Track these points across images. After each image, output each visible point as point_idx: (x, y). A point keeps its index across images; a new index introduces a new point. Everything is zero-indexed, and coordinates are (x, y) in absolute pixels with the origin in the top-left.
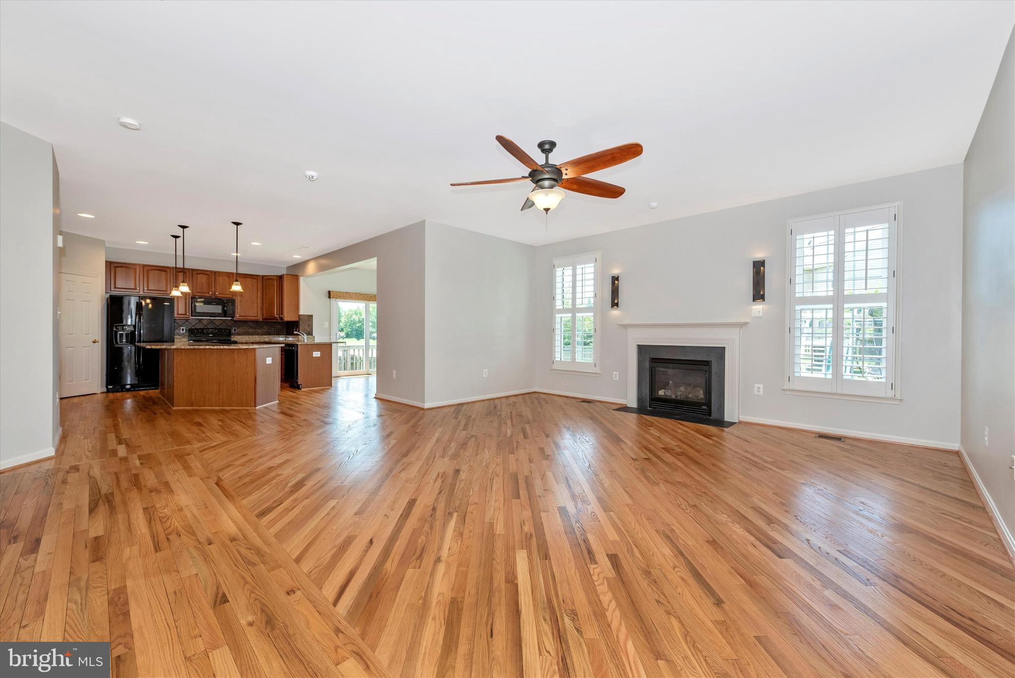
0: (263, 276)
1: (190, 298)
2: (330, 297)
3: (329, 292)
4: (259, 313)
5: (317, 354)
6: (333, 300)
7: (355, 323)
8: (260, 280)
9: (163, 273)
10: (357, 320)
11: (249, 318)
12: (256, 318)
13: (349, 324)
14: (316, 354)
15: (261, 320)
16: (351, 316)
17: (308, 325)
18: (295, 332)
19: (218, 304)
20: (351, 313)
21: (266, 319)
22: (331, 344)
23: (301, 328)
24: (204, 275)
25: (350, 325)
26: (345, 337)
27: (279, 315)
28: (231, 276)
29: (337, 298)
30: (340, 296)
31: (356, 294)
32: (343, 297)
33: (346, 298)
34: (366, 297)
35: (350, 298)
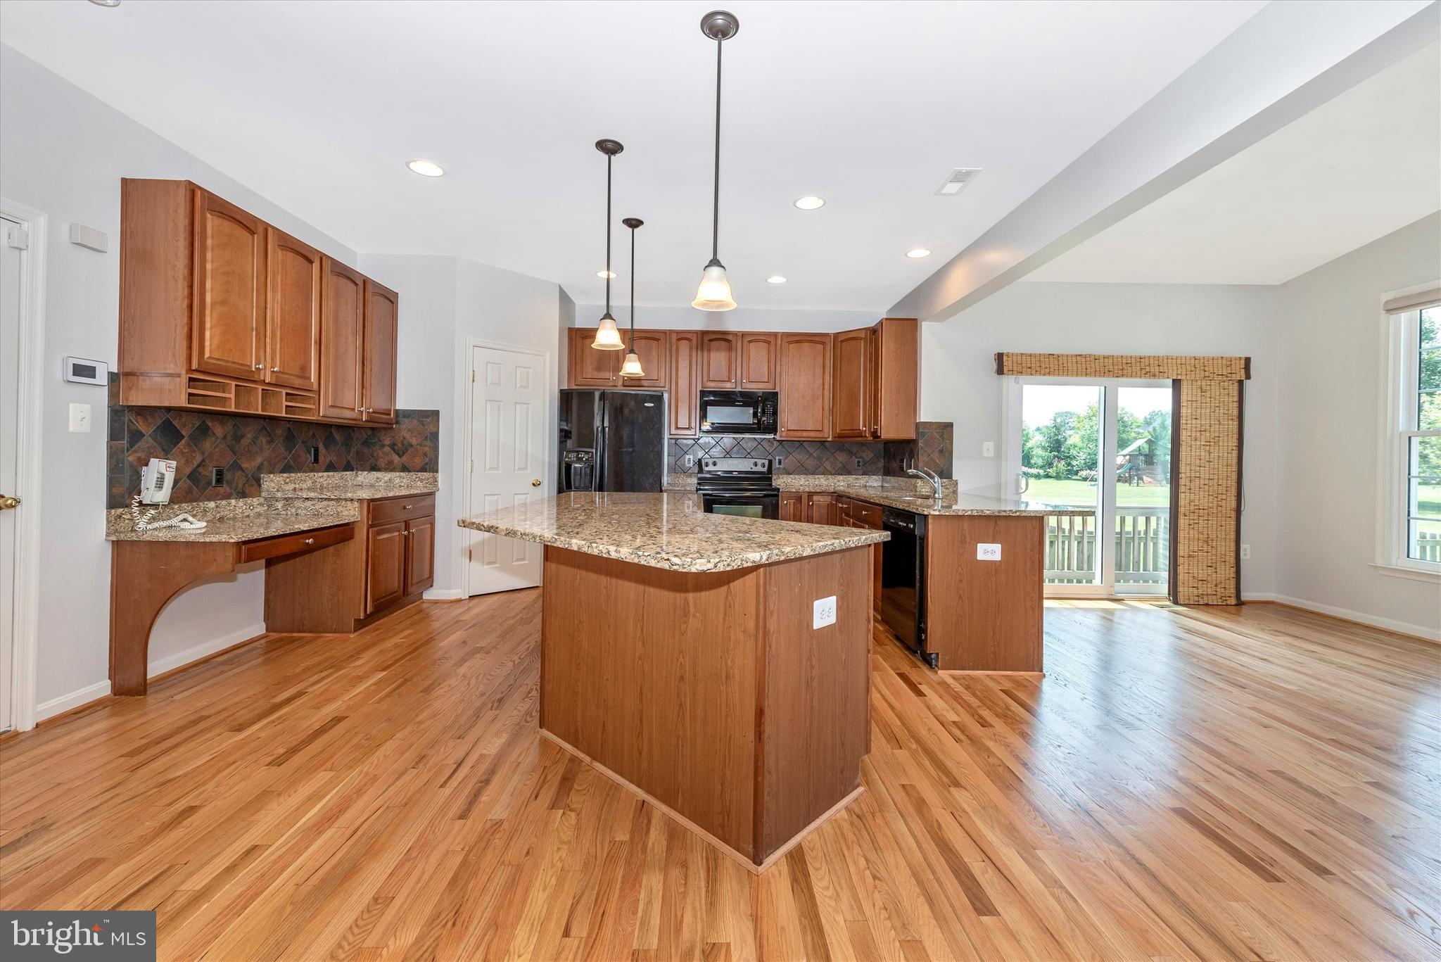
0: (836, 335)
1: (698, 393)
2: (1000, 371)
3: (1000, 357)
4: (826, 422)
5: (989, 552)
6: (1008, 381)
8: (829, 347)
9: (654, 343)
11: (805, 434)
12: (820, 435)
14: (986, 552)
15: (830, 439)
17: (941, 451)
18: (912, 471)
19: (746, 405)
21: (840, 436)
22: (1043, 517)
23: (923, 458)
24: (723, 343)
27: (870, 424)
28: (772, 340)
29: (1022, 373)
30: (1030, 368)
31: (1079, 358)
32: (1038, 369)
33: (1047, 370)
34: (1111, 367)
35: (1061, 371)
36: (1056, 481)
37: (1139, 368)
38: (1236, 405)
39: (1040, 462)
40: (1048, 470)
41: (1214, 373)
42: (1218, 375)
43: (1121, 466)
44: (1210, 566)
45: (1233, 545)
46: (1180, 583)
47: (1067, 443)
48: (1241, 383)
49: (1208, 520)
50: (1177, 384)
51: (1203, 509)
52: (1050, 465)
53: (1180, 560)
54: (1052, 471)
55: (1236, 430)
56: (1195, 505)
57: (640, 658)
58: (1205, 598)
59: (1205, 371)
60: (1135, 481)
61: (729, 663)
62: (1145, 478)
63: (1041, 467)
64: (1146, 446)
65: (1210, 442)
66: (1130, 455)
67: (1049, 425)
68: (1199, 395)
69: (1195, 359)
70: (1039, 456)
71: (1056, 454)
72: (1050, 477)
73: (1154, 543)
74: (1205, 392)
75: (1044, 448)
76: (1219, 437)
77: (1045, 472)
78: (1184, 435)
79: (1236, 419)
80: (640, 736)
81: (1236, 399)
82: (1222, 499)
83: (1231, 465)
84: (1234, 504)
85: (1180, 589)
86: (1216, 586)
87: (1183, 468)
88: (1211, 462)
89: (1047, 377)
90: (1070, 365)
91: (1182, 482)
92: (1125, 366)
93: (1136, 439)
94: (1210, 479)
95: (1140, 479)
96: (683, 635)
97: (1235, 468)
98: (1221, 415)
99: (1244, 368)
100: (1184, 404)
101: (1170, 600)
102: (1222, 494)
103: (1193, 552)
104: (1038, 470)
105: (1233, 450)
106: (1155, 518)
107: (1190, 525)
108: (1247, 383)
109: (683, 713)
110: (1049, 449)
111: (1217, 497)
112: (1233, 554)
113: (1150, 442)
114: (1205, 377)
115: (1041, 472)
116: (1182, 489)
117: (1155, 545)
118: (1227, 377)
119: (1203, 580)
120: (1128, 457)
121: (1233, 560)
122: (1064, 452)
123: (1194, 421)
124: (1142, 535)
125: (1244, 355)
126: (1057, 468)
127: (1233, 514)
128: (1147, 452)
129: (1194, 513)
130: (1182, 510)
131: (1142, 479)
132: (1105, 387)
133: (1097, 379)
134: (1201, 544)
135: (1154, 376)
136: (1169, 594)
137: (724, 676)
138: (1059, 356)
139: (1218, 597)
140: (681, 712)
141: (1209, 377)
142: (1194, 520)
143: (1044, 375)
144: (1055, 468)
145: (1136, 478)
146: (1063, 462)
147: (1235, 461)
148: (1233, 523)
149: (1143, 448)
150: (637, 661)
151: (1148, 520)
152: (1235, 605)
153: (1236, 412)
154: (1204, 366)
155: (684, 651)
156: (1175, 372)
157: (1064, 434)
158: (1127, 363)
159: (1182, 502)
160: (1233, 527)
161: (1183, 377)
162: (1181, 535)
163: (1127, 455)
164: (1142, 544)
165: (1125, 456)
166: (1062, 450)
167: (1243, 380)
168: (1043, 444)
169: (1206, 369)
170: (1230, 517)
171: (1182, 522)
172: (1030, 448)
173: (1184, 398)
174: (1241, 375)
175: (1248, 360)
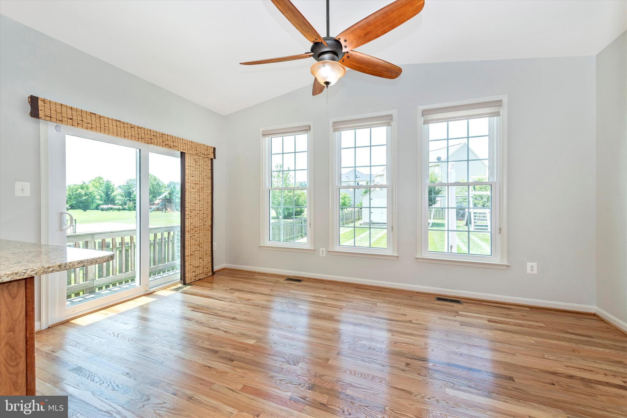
2: (36, 114)
3: (34, 100)
6: (47, 126)
7: (80, 195)
10: (83, 194)
13: (73, 197)
16: (77, 190)
20: (76, 187)
25: (75, 198)
26: (69, 209)
29: (62, 121)
30: (71, 119)
31: (118, 123)
32: (80, 122)
33: (90, 126)
34: (143, 135)
35: (103, 129)
36: (128, 211)
37: (161, 140)
38: (210, 171)
39: (120, 202)
40: (124, 206)
41: (201, 152)
42: (202, 154)
43: (158, 204)
44: (201, 258)
45: (210, 244)
46: (186, 272)
47: (134, 193)
48: (212, 159)
49: (199, 233)
50: (183, 154)
51: (197, 227)
52: (125, 204)
53: (187, 258)
54: (126, 207)
55: (210, 184)
56: (193, 226)
58: (199, 276)
59: (197, 150)
60: (164, 210)
62: (168, 209)
63: (121, 205)
64: (168, 196)
65: (199, 190)
66: (162, 199)
67: (124, 184)
68: (194, 163)
69: (192, 143)
70: (119, 199)
71: (129, 198)
72: (126, 210)
73: (172, 243)
74: (197, 162)
75: (122, 196)
76: (203, 188)
77: (123, 207)
78: (187, 186)
79: (210, 179)
81: (210, 168)
82: (205, 221)
83: (209, 203)
84: (210, 223)
85: (187, 275)
86: (203, 268)
87: (187, 205)
88: (200, 201)
89: (89, 132)
90: (111, 126)
91: (187, 213)
92: (152, 137)
93: (164, 192)
94: (200, 211)
95: (166, 209)
97: (210, 204)
98: (204, 176)
99: (213, 153)
100: (187, 167)
101: (182, 283)
102: (205, 218)
103: (193, 252)
104: (119, 207)
105: (209, 195)
106: (173, 232)
107: (191, 237)
108: (214, 160)
110: (125, 196)
111: (203, 220)
112: (210, 249)
113: (170, 194)
114: (197, 154)
115: (121, 207)
116: (187, 217)
117: (173, 244)
118: (206, 156)
119: (197, 267)
120: (161, 200)
121: (210, 252)
122: (132, 197)
123: (192, 178)
124: (167, 240)
125: (213, 146)
126: (129, 205)
127: (210, 228)
128: (169, 198)
129: (193, 230)
130: (187, 229)
131: (167, 209)
132: (140, 150)
133: (133, 142)
134: (196, 247)
135: (171, 147)
136: (181, 279)
138: (100, 117)
139: (204, 274)
141: (198, 154)
142: (193, 234)
143: (87, 128)
144: (128, 205)
145: (164, 209)
146: (132, 202)
147: (210, 201)
148: (210, 233)
149: (167, 196)
151: (169, 233)
152: (211, 275)
153: (210, 175)
154: (196, 148)
156: (182, 148)
157: (132, 189)
158: (154, 136)
159: (187, 224)
160: (210, 235)
161: (186, 152)
162: (187, 243)
163: (161, 199)
164: (167, 244)
165: (160, 199)
166: (132, 196)
167: (213, 159)
168: (122, 194)
169: (197, 149)
170: (209, 230)
171: (187, 236)
172: (114, 196)
173: (187, 164)
174: (212, 156)
175: (214, 149)
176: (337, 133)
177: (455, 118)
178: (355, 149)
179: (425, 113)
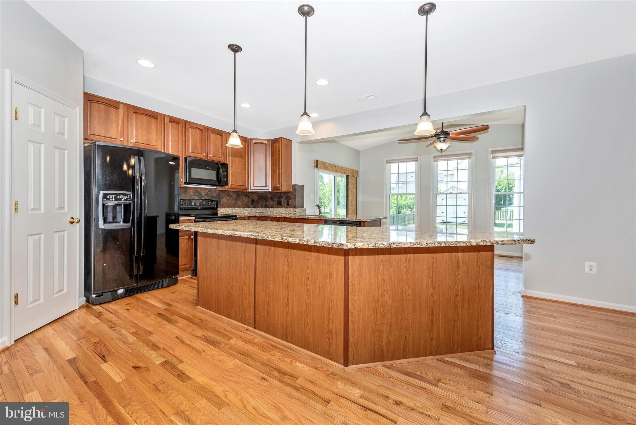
1: (184, 159)
2: (317, 167)
3: (317, 161)
6: (317, 171)
8: (248, 145)
9: (154, 121)
11: (239, 187)
12: (245, 188)
17: (301, 197)
19: (212, 169)
23: (297, 200)
24: (198, 130)
29: (322, 168)
34: (338, 169)
37: (343, 171)
38: (356, 184)
55: (356, 192)
57: (431, 295)
61: (479, 281)
74: (352, 180)
76: (354, 194)
78: (349, 193)
79: (356, 189)
80: (432, 332)
88: (353, 201)
90: (331, 167)
94: (353, 206)
96: (457, 276)
98: (354, 187)
99: (358, 174)
109: (458, 310)
114: (352, 175)
118: (355, 176)
123: (351, 189)
137: (477, 286)
140: (456, 310)
150: (429, 297)
154: (352, 172)
155: (458, 284)
158: (341, 169)
161: (349, 175)
173: (349, 181)
174: (357, 176)
175: (358, 171)
176: (435, 162)
177: (511, 156)
178: (457, 183)
179: (493, 152)
